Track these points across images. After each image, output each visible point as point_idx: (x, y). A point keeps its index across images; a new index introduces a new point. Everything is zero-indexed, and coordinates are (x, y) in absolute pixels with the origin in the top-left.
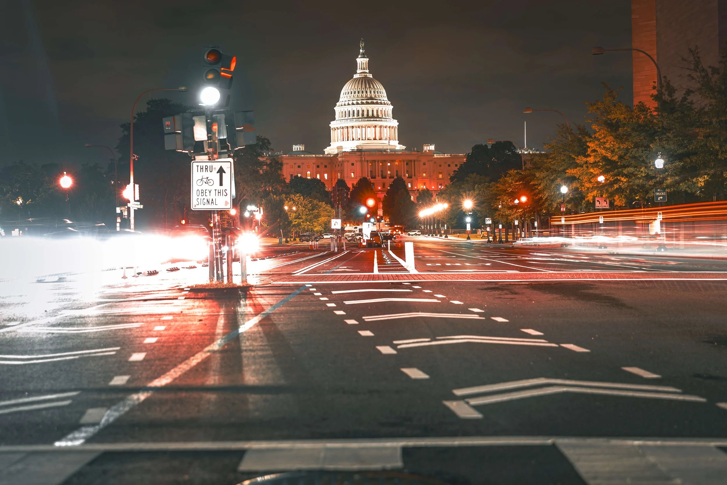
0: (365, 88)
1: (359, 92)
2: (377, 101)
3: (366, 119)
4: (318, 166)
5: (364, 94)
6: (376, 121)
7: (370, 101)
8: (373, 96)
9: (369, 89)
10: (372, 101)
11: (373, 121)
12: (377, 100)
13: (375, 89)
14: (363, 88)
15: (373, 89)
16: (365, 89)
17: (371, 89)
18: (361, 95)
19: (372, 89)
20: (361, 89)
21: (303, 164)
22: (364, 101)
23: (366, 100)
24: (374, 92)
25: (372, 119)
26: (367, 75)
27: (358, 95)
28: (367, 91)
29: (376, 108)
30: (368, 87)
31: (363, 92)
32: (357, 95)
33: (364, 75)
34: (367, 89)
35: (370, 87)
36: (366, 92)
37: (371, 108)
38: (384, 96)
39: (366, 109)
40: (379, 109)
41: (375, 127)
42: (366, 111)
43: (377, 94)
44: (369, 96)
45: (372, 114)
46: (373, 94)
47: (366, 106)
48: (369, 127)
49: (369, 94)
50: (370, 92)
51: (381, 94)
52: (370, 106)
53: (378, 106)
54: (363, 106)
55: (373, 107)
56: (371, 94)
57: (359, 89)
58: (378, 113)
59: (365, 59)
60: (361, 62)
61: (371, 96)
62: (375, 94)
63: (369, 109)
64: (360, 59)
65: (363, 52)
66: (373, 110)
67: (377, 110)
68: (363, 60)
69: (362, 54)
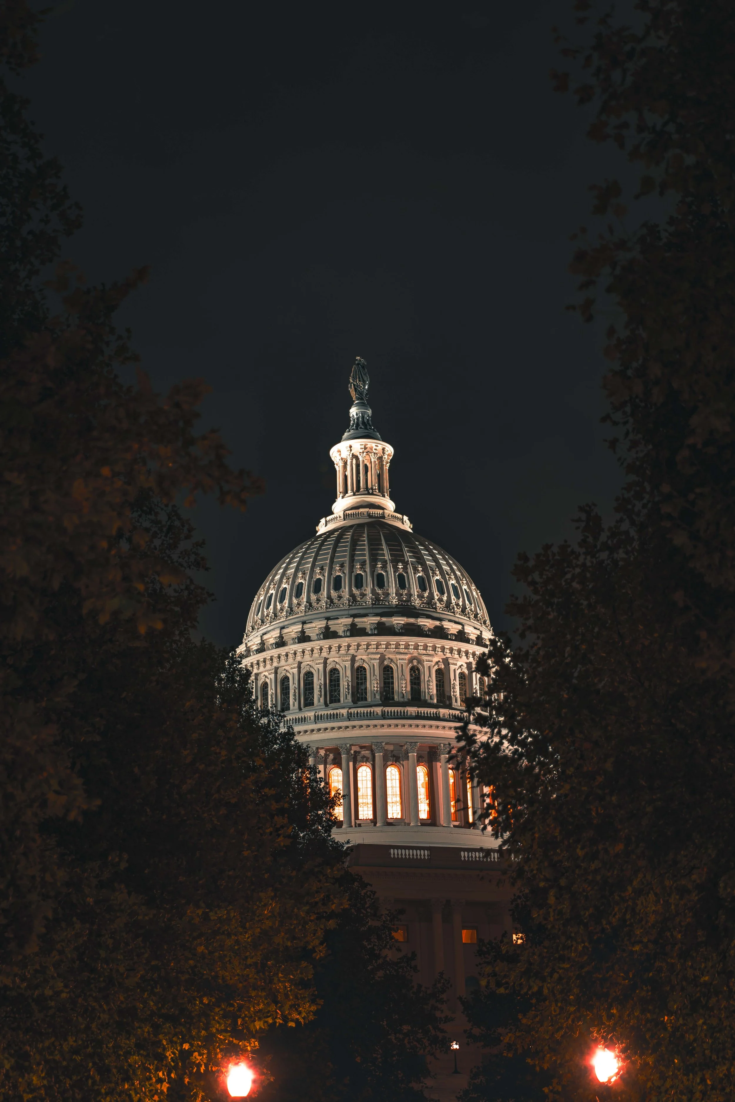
0: (374, 560)
1: (337, 584)
2: (437, 623)
3: (378, 710)
5: (368, 591)
6: (437, 718)
7: (398, 621)
8: (417, 602)
9: (396, 569)
10: (412, 620)
11: (418, 717)
12: (440, 620)
13: (425, 570)
14: (363, 564)
16: (373, 567)
17: (405, 569)
18: (352, 595)
19: (410, 570)
20: (352, 567)
22: (369, 622)
23: (377, 615)
24: (423, 584)
25: (412, 710)
26: (383, 517)
27: (334, 594)
28: (380, 577)
29: (436, 659)
30: (387, 557)
31: (359, 581)
32: (329, 597)
33: (369, 516)
34: (384, 567)
35: (397, 558)
36: (380, 581)
37: (407, 657)
38: (476, 616)
39: (376, 663)
40: (452, 667)
41: (426, 758)
42: (377, 672)
43: (436, 595)
44: (395, 601)
45: (409, 689)
46: (415, 590)
47: (378, 645)
48: (394, 756)
49: (393, 590)
50: (402, 582)
51: (458, 598)
52: (397, 646)
53: (443, 649)
54: (359, 645)
55: (415, 653)
56: (406, 592)
57: (342, 566)
58: (446, 688)
59: (374, 445)
60: (357, 458)
61: (405, 601)
62: (428, 591)
63: (392, 665)
64: (351, 447)
65: (363, 417)
66: (418, 669)
67: (436, 667)
68: (365, 448)
69: (358, 425)
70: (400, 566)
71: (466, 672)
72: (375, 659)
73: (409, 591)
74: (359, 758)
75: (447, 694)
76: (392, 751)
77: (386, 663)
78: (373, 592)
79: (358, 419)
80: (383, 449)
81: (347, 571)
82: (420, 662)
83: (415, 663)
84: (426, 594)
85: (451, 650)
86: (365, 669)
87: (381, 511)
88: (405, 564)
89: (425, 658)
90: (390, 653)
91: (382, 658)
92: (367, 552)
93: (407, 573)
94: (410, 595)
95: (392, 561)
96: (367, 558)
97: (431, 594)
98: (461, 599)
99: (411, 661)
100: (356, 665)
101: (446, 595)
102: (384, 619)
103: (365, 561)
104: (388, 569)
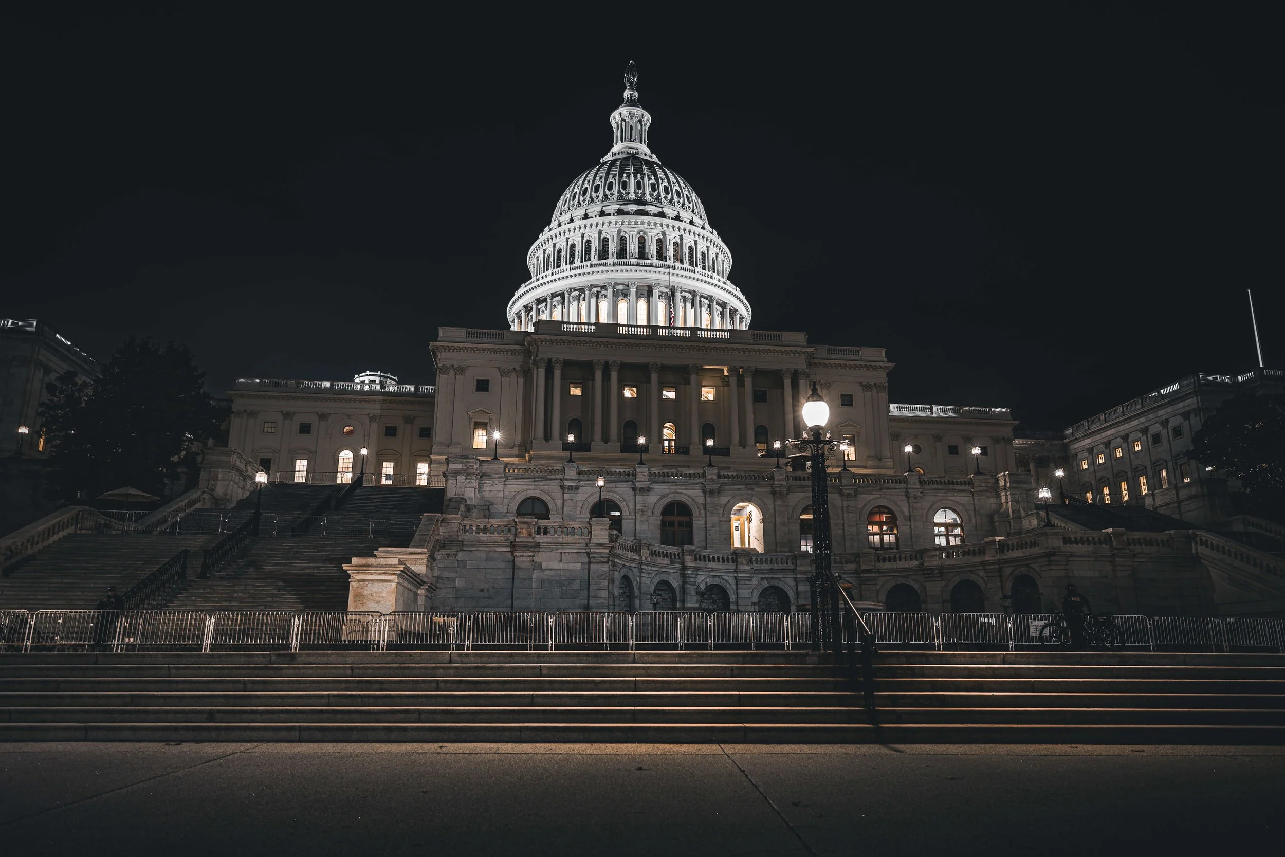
1: (597, 189)
2: (661, 210)
3: (616, 261)
4: (391, 432)
5: (616, 191)
6: (655, 266)
7: (633, 208)
8: (648, 198)
9: (635, 177)
10: (642, 207)
11: (640, 265)
13: (657, 179)
14: (614, 176)
15: (649, 178)
16: (621, 177)
17: (642, 178)
18: (605, 194)
19: (646, 178)
21: (323, 417)
22: (613, 208)
23: (618, 205)
24: (653, 187)
25: (638, 261)
26: (640, 154)
27: (594, 195)
28: (625, 183)
29: (656, 232)
31: (610, 186)
32: (591, 197)
33: (629, 154)
34: (628, 177)
35: (638, 172)
36: (624, 185)
37: (636, 230)
38: (693, 211)
39: (615, 234)
40: (668, 237)
41: (646, 294)
42: (615, 240)
43: (663, 194)
44: (632, 196)
45: (637, 251)
46: (648, 190)
47: (616, 223)
48: (623, 294)
49: (632, 191)
50: (639, 185)
51: (680, 198)
52: (629, 223)
53: (661, 225)
54: (603, 223)
55: (642, 228)
56: (641, 191)
57: (601, 178)
58: (664, 251)
59: (635, 111)
60: (625, 121)
61: (640, 197)
62: (657, 192)
63: (626, 236)
64: (621, 113)
65: (631, 97)
66: (644, 239)
67: (657, 237)
68: (630, 114)
69: (627, 101)
70: (639, 176)
71: (679, 241)
72: (614, 232)
73: (643, 191)
74: (600, 296)
75: (664, 255)
76: (622, 291)
77: (622, 234)
78: (619, 192)
79: (628, 98)
80: (643, 115)
81: (603, 181)
82: (645, 233)
83: (642, 234)
84: (655, 193)
85: (668, 226)
86: (608, 239)
87: (636, 151)
88: (643, 175)
89: (649, 230)
90: (625, 227)
91: (619, 231)
92: (618, 169)
93: (643, 180)
94: (644, 194)
95: (634, 174)
96: (617, 172)
97: (659, 194)
98: (682, 199)
99: (639, 233)
100: (602, 237)
101: (670, 195)
102: (622, 207)
103: (616, 174)
104: (631, 178)
